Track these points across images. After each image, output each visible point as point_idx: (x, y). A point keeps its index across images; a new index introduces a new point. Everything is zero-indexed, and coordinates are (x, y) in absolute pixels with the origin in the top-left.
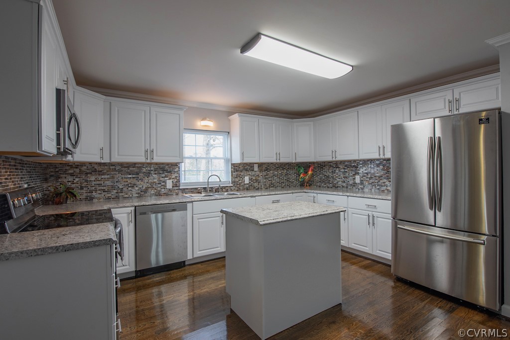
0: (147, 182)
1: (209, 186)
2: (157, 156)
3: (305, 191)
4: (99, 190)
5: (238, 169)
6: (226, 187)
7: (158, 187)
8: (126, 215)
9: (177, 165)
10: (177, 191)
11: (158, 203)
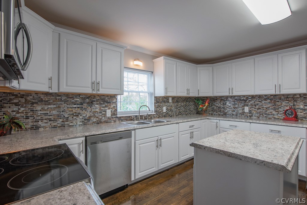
0: (90, 112)
1: (140, 114)
2: (102, 88)
3: (208, 117)
4: (45, 119)
5: (159, 101)
6: (151, 115)
7: (99, 116)
8: (76, 146)
9: (115, 97)
10: (114, 119)
11: (107, 132)
